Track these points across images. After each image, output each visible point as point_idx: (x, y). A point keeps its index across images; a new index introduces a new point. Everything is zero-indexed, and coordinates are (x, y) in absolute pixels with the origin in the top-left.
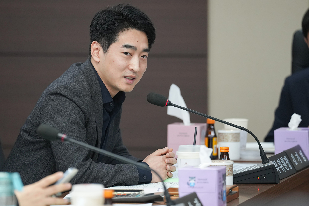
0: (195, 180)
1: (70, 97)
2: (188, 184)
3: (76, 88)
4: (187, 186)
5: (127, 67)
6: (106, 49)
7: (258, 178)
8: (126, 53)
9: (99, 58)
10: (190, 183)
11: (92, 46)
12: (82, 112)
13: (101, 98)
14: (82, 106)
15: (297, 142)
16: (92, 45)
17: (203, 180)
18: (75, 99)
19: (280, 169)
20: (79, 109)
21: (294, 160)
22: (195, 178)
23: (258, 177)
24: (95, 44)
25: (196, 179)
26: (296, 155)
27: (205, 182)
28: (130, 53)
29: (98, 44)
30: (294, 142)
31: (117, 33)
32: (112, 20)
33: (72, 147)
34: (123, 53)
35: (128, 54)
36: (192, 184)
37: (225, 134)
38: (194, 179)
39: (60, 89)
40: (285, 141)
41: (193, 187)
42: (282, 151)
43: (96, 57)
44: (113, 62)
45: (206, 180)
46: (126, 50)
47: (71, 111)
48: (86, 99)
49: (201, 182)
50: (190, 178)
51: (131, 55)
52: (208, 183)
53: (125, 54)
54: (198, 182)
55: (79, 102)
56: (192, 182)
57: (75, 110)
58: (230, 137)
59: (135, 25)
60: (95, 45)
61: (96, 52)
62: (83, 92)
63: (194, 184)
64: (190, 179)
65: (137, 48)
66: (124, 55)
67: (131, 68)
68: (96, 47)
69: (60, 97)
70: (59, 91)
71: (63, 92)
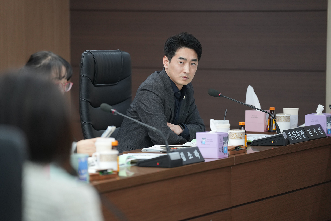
4: (201, 143)
5: (182, 71)
6: (170, 60)
8: (181, 62)
9: (167, 66)
10: (203, 142)
12: (160, 99)
13: (172, 90)
17: (210, 140)
20: (159, 97)
22: (205, 138)
25: (206, 139)
27: (211, 142)
28: (183, 62)
29: (167, 57)
32: (173, 42)
34: (179, 62)
35: (182, 63)
36: (204, 142)
38: (205, 139)
41: (204, 144)
44: (174, 68)
45: (212, 140)
46: (181, 60)
49: (209, 141)
50: (202, 138)
52: (212, 142)
53: (180, 63)
54: (207, 141)
55: (157, 93)
56: (204, 141)
60: (165, 58)
61: (166, 62)
63: (205, 142)
64: (202, 139)
66: (179, 63)
67: (184, 71)
68: (166, 59)
69: (146, 91)
70: (145, 88)
71: (147, 88)
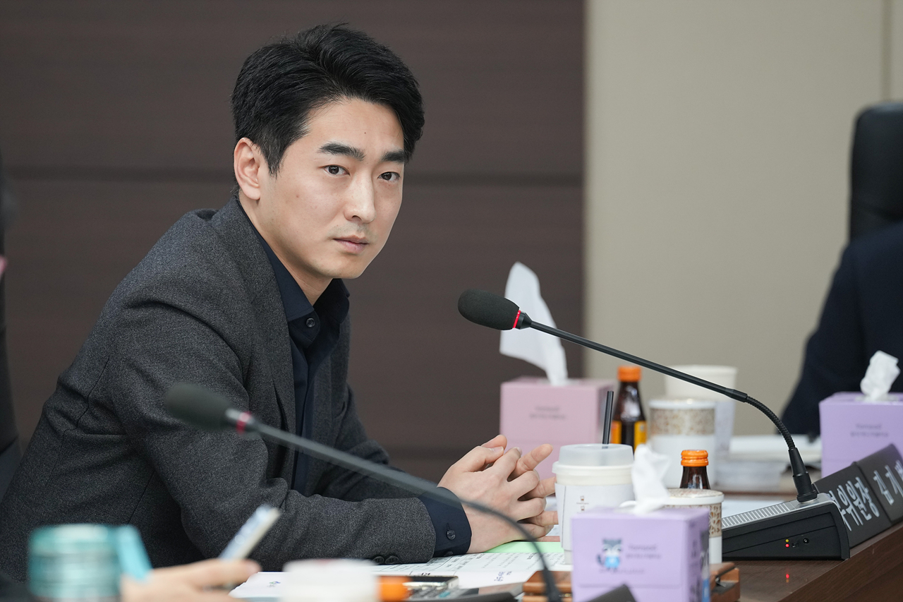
0: (620, 550)
1: (190, 307)
2: (599, 559)
3: (205, 280)
4: (596, 566)
5: (339, 210)
6: (274, 160)
7: (787, 543)
8: (334, 169)
9: (258, 187)
10: (607, 559)
11: (237, 155)
12: (229, 348)
13: (279, 305)
14: (227, 332)
15: (886, 435)
16: (237, 151)
17: (645, 548)
18: (205, 311)
19: (847, 515)
20: (221, 341)
21: (884, 490)
22: (619, 542)
23: (787, 541)
24: (245, 149)
25: (624, 546)
26: (888, 475)
27: (651, 556)
28: (344, 169)
29: (254, 147)
30: (877, 435)
31: (304, 110)
32: (289, 73)
33: (219, 451)
34: (325, 167)
35: (341, 171)
36: (612, 562)
37: (671, 411)
38: (617, 547)
39: (157, 288)
40: (853, 434)
41: (615, 570)
42: (848, 464)
43: (251, 185)
44: (297, 197)
45: (654, 548)
46: (333, 159)
47: (199, 347)
48: (237, 309)
49: (638, 556)
50: (605, 541)
51: (349, 174)
52: (658, 557)
53: (331, 171)
54: (629, 556)
55: (217, 319)
56: (612, 554)
57: (210, 343)
58: (687, 421)
59: (356, 85)
60: (246, 153)
61: (248, 170)
62: (225, 292)
63: (619, 560)
64: (605, 546)
65: (366, 153)
66: (326, 173)
67: (352, 211)
68: (250, 156)
69: (159, 312)
70: (154, 295)
71: (167, 297)
